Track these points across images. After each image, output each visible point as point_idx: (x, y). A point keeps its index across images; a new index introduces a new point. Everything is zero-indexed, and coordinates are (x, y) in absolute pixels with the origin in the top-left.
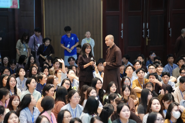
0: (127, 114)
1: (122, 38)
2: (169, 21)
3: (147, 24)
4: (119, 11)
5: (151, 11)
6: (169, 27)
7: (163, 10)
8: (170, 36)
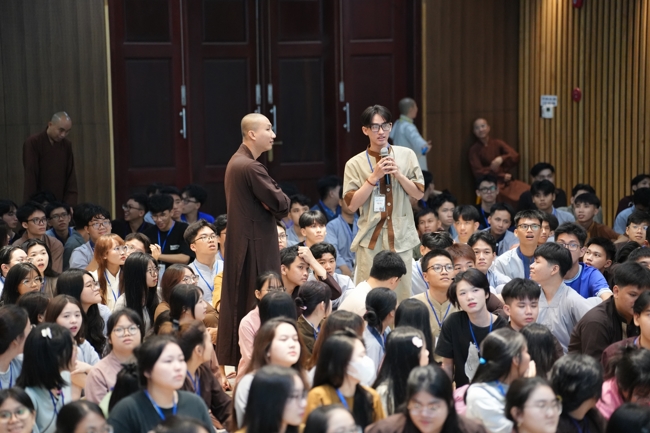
0: (178, 370)
1: (185, 136)
2: (339, 81)
3: (270, 89)
4: (170, 43)
5: (281, 43)
6: (342, 99)
7: (319, 42)
8: (345, 129)
